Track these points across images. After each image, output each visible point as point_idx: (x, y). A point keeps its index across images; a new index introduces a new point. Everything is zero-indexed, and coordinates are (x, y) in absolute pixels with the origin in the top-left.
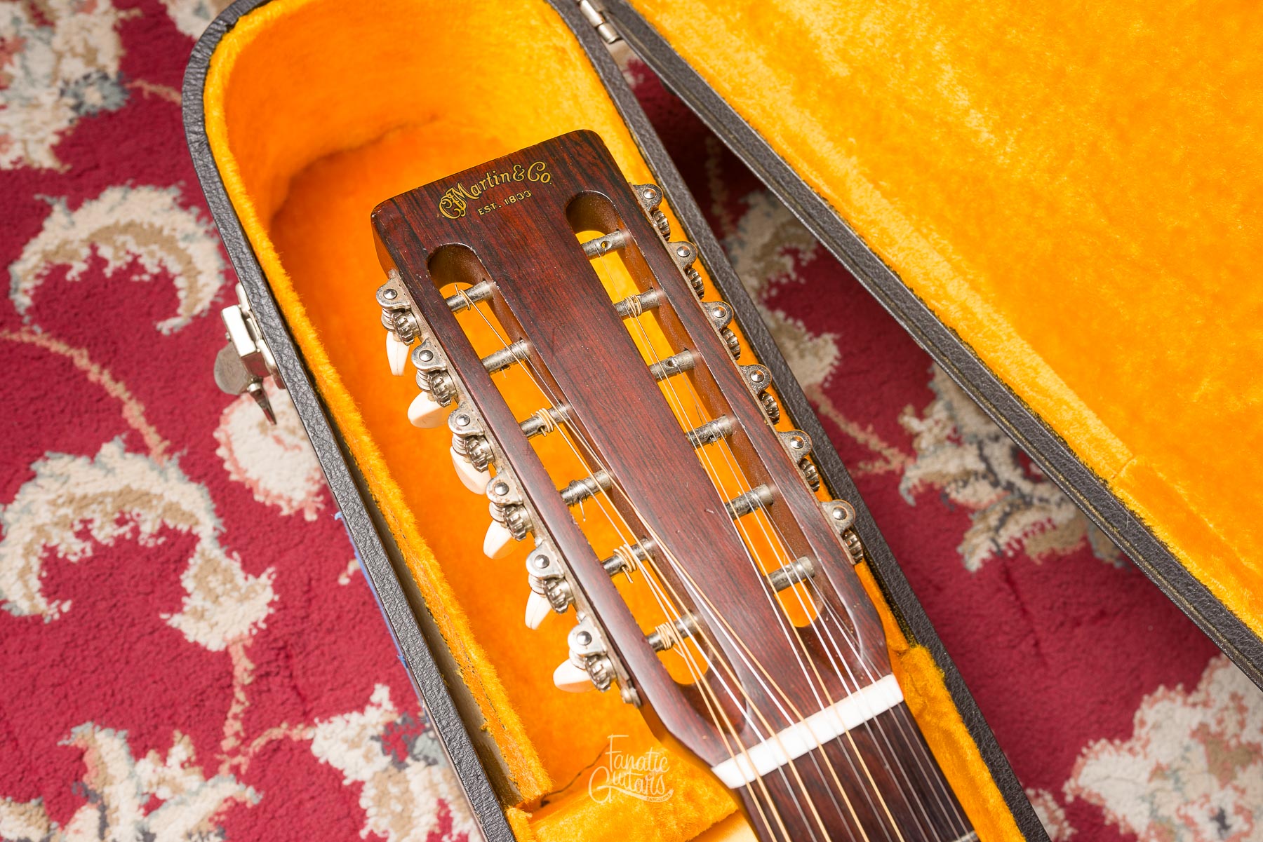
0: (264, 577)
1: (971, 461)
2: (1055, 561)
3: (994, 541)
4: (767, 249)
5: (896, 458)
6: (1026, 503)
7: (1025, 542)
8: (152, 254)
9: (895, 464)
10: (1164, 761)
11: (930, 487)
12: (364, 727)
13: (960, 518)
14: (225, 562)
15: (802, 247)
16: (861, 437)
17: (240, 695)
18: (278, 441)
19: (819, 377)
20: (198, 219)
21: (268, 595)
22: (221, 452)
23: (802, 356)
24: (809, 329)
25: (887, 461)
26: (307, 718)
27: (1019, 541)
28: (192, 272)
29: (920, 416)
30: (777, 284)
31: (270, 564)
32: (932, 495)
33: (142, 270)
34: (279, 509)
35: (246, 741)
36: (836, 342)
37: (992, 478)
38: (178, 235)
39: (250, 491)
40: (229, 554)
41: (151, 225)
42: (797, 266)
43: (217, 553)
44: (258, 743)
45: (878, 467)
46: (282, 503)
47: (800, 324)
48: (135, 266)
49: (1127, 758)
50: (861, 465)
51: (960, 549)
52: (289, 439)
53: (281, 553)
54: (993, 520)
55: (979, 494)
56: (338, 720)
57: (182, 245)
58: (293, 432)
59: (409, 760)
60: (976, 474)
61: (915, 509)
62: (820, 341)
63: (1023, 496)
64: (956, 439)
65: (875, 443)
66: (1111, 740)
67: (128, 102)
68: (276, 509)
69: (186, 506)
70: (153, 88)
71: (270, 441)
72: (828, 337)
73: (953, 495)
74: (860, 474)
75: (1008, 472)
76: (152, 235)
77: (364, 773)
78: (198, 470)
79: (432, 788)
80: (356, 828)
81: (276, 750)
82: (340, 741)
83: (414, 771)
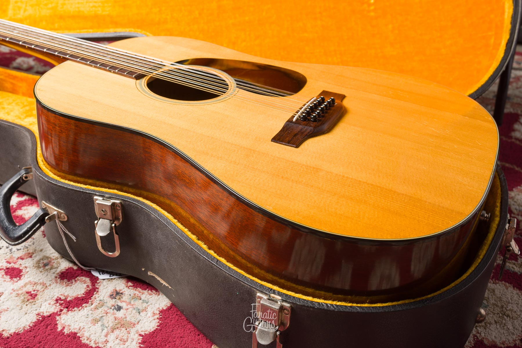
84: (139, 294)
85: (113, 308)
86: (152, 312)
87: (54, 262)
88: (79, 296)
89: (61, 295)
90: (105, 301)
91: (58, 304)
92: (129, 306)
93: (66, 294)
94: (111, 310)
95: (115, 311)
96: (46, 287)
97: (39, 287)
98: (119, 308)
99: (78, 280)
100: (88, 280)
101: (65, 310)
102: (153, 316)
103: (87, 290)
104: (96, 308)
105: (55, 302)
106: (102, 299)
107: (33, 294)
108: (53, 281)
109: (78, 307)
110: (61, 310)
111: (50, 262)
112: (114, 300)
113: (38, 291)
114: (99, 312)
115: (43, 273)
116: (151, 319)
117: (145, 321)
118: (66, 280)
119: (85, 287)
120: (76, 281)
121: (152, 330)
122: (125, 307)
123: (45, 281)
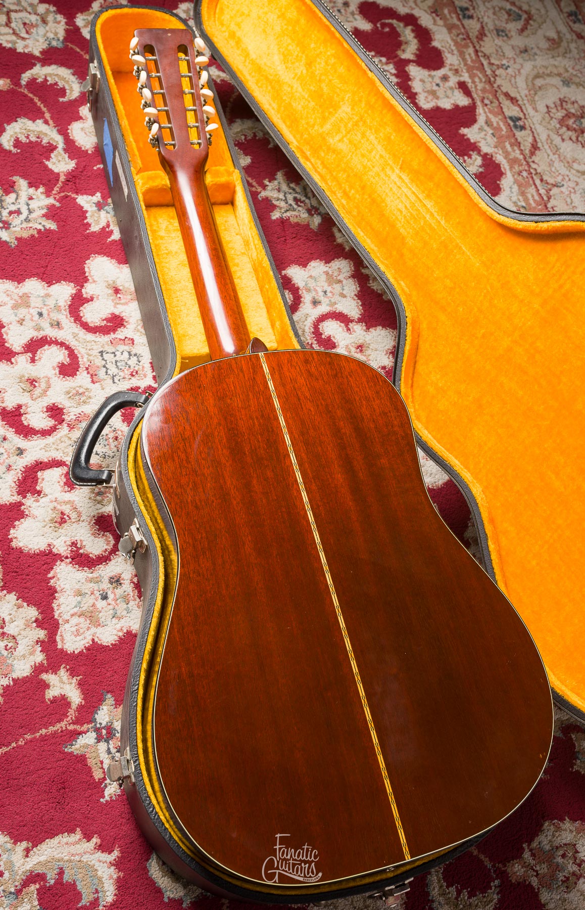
0: (73, 161)
1: (281, 196)
2: (297, 224)
3: (281, 215)
4: (238, 133)
5: (259, 189)
6: (294, 210)
7: (291, 218)
8: (62, 83)
10: (313, 275)
11: (267, 198)
12: (92, 200)
13: (274, 207)
14: (64, 154)
15: (247, 135)
16: (250, 181)
17: (60, 183)
18: (85, 133)
19: (243, 165)
20: (77, 79)
21: (74, 165)
22: (69, 131)
23: (242, 159)
24: (244, 153)
25: (256, 189)
26: (77, 193)
27: (289, 217)
28: (71, 90)
29: (270, 182)
30: (238, 141)
31: (76, 159)
32: (267, 200)
33: (58, 85)
35: (59, 193)
37: (286, 202)
38: (70, 81)
39: (75, 142)
40: (65, 153)
41: (63, 76)
42: (245, 139)
43: (62, 152)
44: (62, 194)
45: (253, 189)
46: (83, 147)
47: (241, 152)
48: (56, 84)
49: (303, 271)
51: (270, 213)
52: (88, 134)
53: (80, 157)
54: (283, 211)
55: (281, 204)
56: (85, 197)
57: (71, 83)
58: (90, 133)
59: (102, 210)
60: (282, 200)
61: (261, 201)
62: (246, 157)
63: (294, 208)
64: (279, 190)
65: (254, 184)
66: (299, 266)
67: (64, 47)
68: (81, 148)
69: (56, 139)
70: (72, 46)
71: (83, 133)
72: (249, 157)
73: (273, 202)
75: (291, 202)
76: (64, 79)
77: (89, 209)
78: (62, 133)
79: (107, 218)
80: (84, 220)
81: (67, 197)
82: (84, 201)
83: (103, 213)
84: (132, 597)
85: (101, 592)
86: (123, 625)
87: (108, 497)
88: (91, 555)
89: (81, 541)
90: (103, 580)
91: (70, 549)
92: (113, 603)
93: (84, 543)
94: (99, 593)
95: (100, 597)
96: (79, 520)
97: (74, 516)
98: (105, 597)
99: (106, 536)
100: (113, 542)
101: (69, 560)
102: (118, 631)
103: (102, 554)
104: (90, 580)
105: (70, 544)
106: (102, 575)
107: (64, 518)
108: (89, 519)
109: (80, 567)
110: (67, 558)
111: (105, 493)
112: (109, 585)
113: (70, 518)
114: (87, 587)
115: (90, 501)
116: (115, 632)
117: (109, 629)
118: (97, 527)
119: (104, 549)
120: (103, 535)
121: (104, 644)
122: (110, 600)
123: (84, 512)
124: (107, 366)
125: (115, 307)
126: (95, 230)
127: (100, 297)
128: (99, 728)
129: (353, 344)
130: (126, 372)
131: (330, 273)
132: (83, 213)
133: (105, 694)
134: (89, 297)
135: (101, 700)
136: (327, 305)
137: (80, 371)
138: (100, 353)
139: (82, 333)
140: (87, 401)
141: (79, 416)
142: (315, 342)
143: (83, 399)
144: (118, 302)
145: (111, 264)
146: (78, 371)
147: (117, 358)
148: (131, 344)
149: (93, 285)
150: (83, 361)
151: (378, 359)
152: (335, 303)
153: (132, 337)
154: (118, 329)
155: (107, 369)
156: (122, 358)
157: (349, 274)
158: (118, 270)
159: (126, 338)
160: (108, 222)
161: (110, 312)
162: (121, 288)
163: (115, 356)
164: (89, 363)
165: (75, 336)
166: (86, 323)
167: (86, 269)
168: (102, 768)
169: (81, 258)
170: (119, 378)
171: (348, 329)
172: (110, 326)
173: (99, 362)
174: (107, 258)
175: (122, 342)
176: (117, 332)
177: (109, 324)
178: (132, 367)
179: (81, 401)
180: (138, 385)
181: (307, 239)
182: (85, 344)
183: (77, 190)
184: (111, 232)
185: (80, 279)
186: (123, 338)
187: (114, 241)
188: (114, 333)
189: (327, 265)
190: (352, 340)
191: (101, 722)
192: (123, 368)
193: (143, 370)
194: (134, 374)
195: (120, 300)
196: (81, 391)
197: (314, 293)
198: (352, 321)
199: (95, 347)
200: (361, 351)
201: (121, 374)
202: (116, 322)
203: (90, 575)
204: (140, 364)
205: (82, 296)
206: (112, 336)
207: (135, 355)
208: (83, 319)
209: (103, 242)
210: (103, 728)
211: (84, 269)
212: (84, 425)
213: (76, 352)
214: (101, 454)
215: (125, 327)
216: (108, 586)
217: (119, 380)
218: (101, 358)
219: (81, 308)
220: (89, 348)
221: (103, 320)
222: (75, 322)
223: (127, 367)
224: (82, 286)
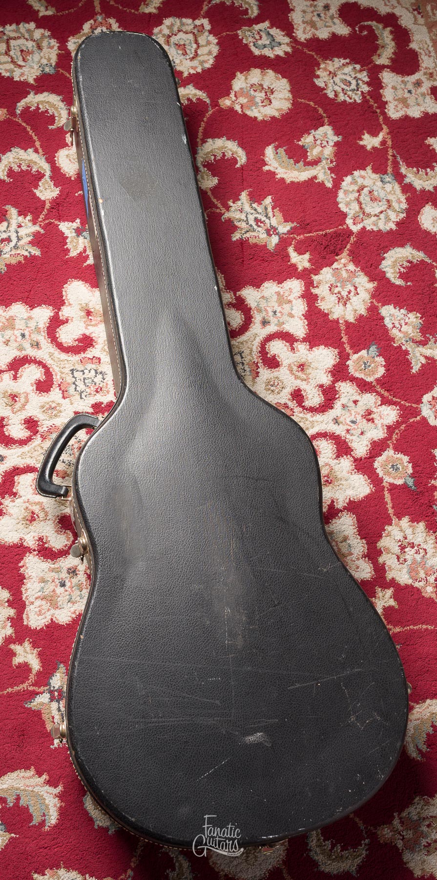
0: (58, 189)
1: (243, 217)
2: (255, 245)
3: (241, 236)
5: (223, 210)
7: (250, 238)
8: (51, 110)
9: (223, 212)
10: (265, 295)
11: (230, 219)
12: (72, 226)
13: (235, 228)
14: (50, 182)
15: (218, 155)
16: (216, 203)
17: (45, 210)
18: (70, 160)
19: (211, 186)
20: (65, 105)
21: (58, 192)
22: (56, 159)
23: (208, 180)
24: (212, 175)
25: (221, 210)
26: (60, 220)
27: (248, 238)
28: (60, 116)
29: (234, 203)
30: (208, 162)
31: (61, 186)
32: (229, 221)
33: (48, 113)
34: (66, 175)
35: (44, 220)
36: (218, 179)
37: (247, 222)
38: (59, 107)
39: (60, 169)
40: (51, 181)
41: (53, 104)
42: (215, 159)
43: (49, 180)
44: (47, 221)
45: (218, 211)
46: (67, 174)
47: (210, 173)
48: (47, 111)
49: (256, 292)
50: (214, 209)
51: (232, 235)
52: (72, 160)
53: (64, 184)
54: (243, 232)
55: (243, 225)
56: (66, 223)
57: (59, 110)
58: (74, 159)
59: (80, 236)
60: (243, 220)
61: (224, 223)
62: (214, 178)
63: (254, 229)
64: (242, 211)
65: (219, 205)
66: (253, 287)
67: (55, 73)
69: (44, 168)
70: (63, 71)
71: (68, 160)
73: (235, 223)
74: (213, 211)
75: (252, 222)
76: (53, 106)
77: (69, 235)
78: (49, 161)
79: (84, 243)
80: (64, 246)
81: (50, 224)
82: (67, 228)
83: (81, 239)
84: (84, 586)
85: (60, 580)
86: (76, 609)
88: (54, 549)
89: (46, 536)
90: (62, 570)
91: (37, 543)
92: (69, 590)
93: (49, 539)
94: (59, 581)
95: (59, 584)
96: (46, 519)
97: (42, 515)
98: (63, 585)
99: (67, 533)
100: (72, 539)
101: (36, 553)
102: (72, 613)
103: (63, 549)
104: (52, 570)
105: (38, 539)
106: (62, 567)
107: (34, 517)
108: (54, 519)
109: (44, 558)
110: (34, 550)
112: (68, 575)
113: (39, 517)
114: (50, 576)
115: (53, 506)
116: (69, 614)
117: (65, 611)
118: (60, 525)
119: (65, 544)
120: (64, 532)
121: (60, 623)
122: (67, 588)
123: (50, 512)
124: (76, 383)
125: (86, 328)
126: (73, 255)
127: (74, 319)
128: (52, 691)
129: (295, 363)
130: (92, 388)
131: (282, 293)
132: (63, 239)
133: (59, 663)
134: (64, 319)
135: (55, 669)
136: (276, 325)
137: (54, 387)
138: (71, 371)
139: (57, 353)
140: (58, 415)
141: (51, 428)
142: (261, 361)
143: (54, 412)
144: (89, 323)
145: (85, 288)
146: (52, 387)
147: (85, 376)
148: (98, 363)
149: (69, 307)
150: (57, 379)
151: (317, 377)
152: (283, 323)
153: (99, 357)
154: (88, 349)
155: (76, 386)
156: (89, 376)
157: (299, 294)
158: (91, 294)
159: (94, 357)
160: (85, 247)
161: (82, 333)
162: (92, 310)
163: (84, 374)
164: (61, 380)
165: (51, 355)
166: (61, 343)
167: (64, 293)
168: (53, 722)
169: (59, 282)
170: (86, 394)
171: (293, 349)
172: (81, 346)
173: (70, 379)
174: (82, 282)
175: (90, 361)
176: (86, 352)
177: (80, 344)
178: (97, 384)
179: (53, 414)
180: (101, 401)
181: (263, 260)
182: (59, 363)
183: (60, 216)
184: (88, 256)
185: (58, 302)
186: (91, 357)
187: (89, 266)
188: (84, 353)
189: (280, 285)
190: (295, 359)
191: (55, 686)
192: (89, 385)
193: (107, 387)
194: (99, 390)
195: (91, 322)
196: (53, 405)
197: (264, 313)
198: (297, 341)
199: (67, 366)
200: (302, 370)
201: (88, 390)
202: (86, 342)
203: (53, 566)
204: (105, 381)
205: (59, 318)
206: (82, 355)
207: (101, 373)
208: (58, 340)
209: (79, 267)
210: (56, 691)
211: (62, 293)
212: (54, 436)
213: (51, 369)
214: (67, 462)
215: (94, 347)
216: (66, 576)
217: (86, 396)
218: (72, 376)
219: (58, 330)
220: (62, 366)
221: (76, 341)
222: (52, 343)
223: (93, 384)
224: (59, 309)
